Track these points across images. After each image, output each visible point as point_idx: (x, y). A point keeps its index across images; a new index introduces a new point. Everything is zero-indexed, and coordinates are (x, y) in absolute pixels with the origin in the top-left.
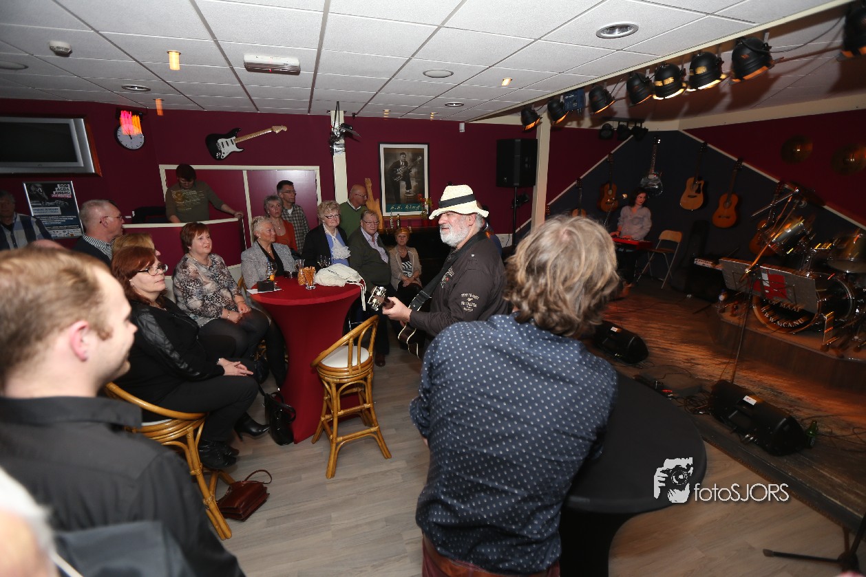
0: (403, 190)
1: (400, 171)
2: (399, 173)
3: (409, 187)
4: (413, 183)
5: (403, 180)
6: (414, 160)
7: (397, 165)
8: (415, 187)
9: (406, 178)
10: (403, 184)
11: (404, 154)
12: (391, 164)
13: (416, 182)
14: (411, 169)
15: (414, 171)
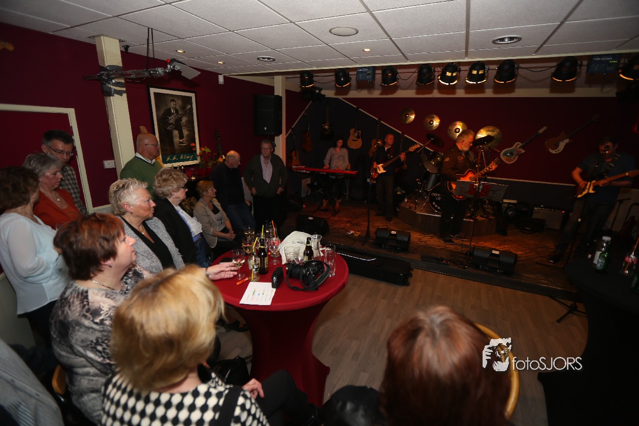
0: (177, 140)
1: (172, 119)
2: (171, 121)
3: (181, 137)
4: (185, 132)
5: (175, 129)
6: (183, 108)
7: (168, 113)
8: (187, 136)
9: (178, 127)
10: (176, 132)
11: (173, 100)
12: (162, 111)
13: (188, 130)
14: (182, 117)
15: (184, 119)
